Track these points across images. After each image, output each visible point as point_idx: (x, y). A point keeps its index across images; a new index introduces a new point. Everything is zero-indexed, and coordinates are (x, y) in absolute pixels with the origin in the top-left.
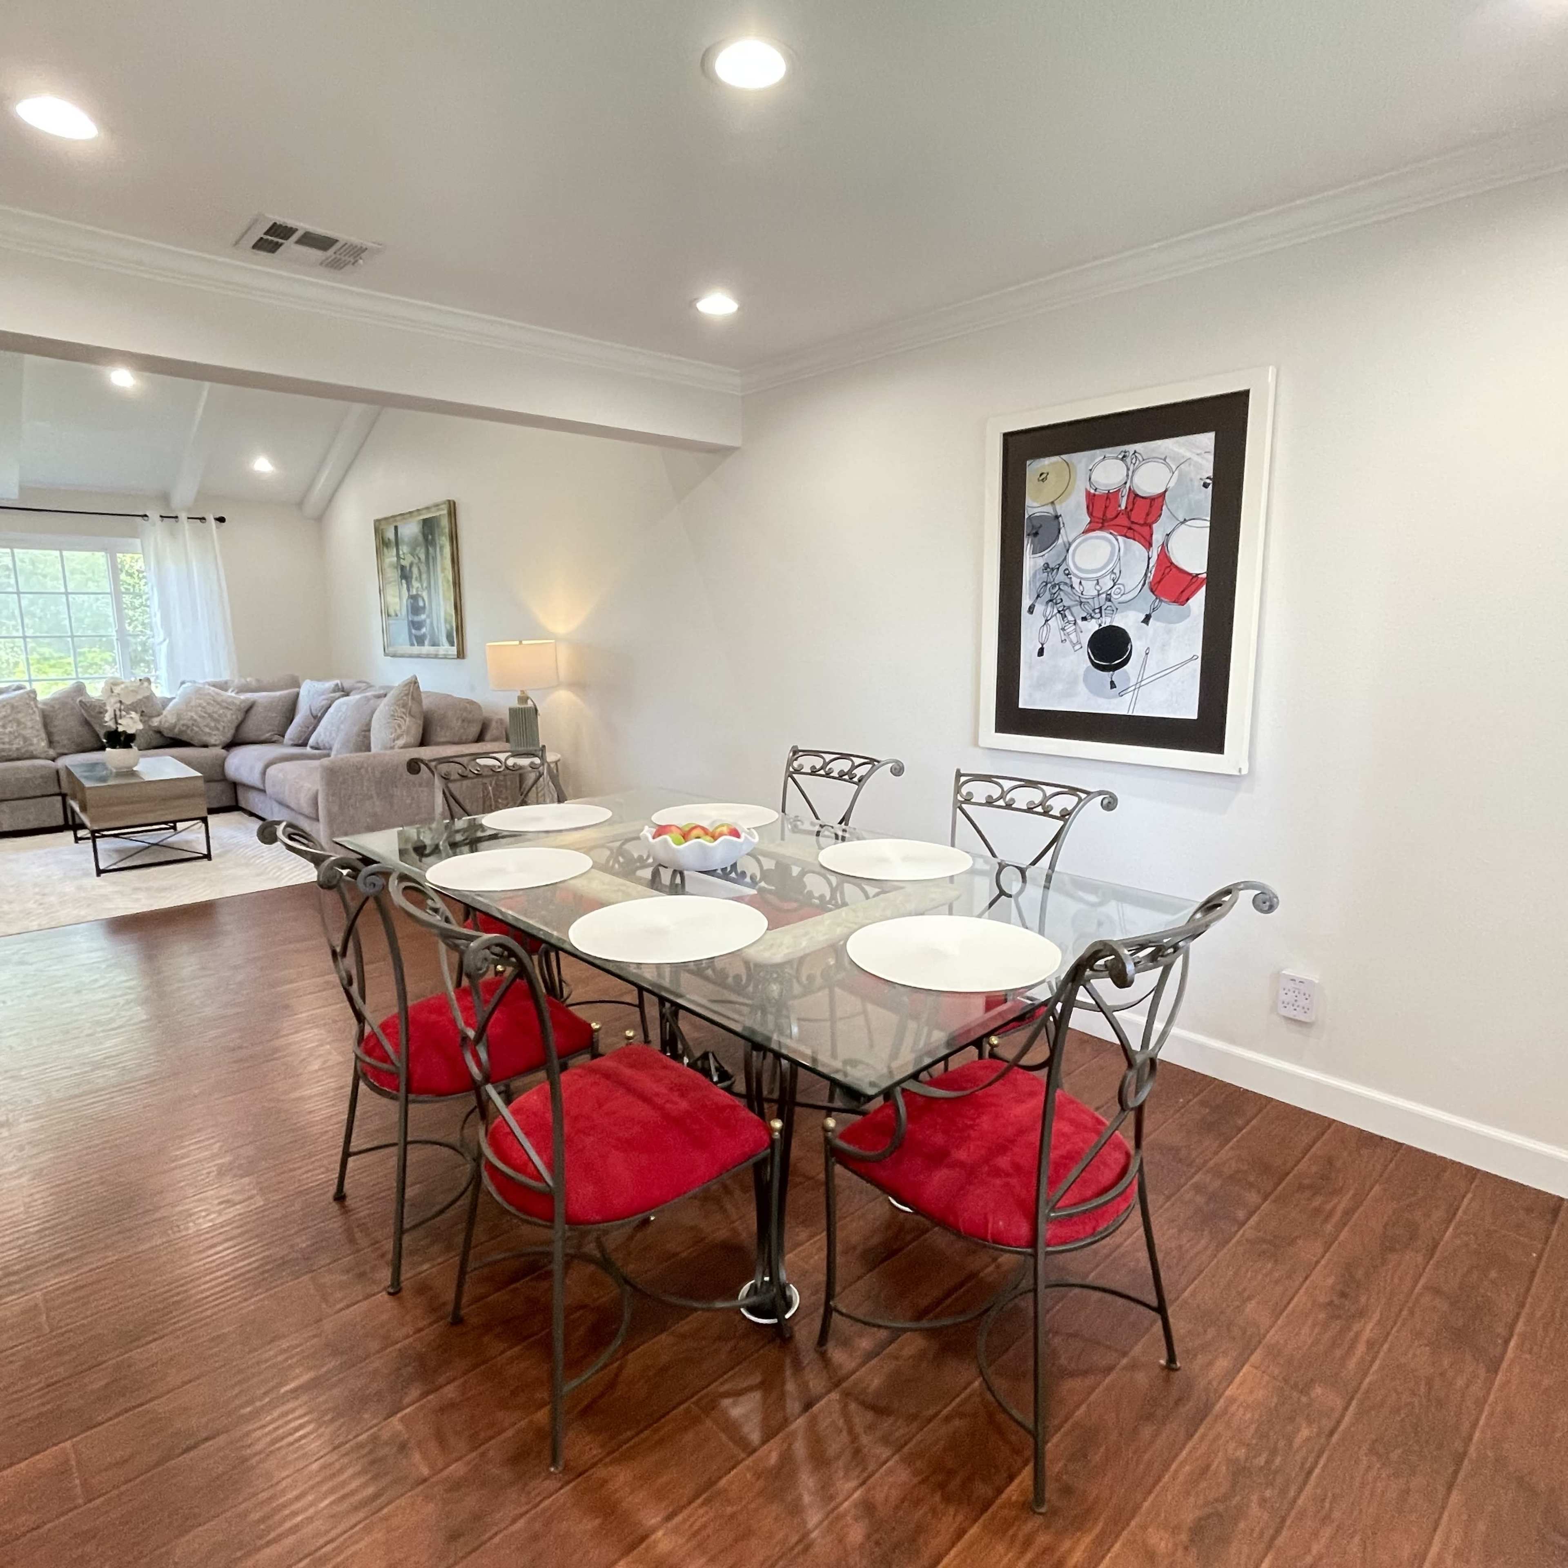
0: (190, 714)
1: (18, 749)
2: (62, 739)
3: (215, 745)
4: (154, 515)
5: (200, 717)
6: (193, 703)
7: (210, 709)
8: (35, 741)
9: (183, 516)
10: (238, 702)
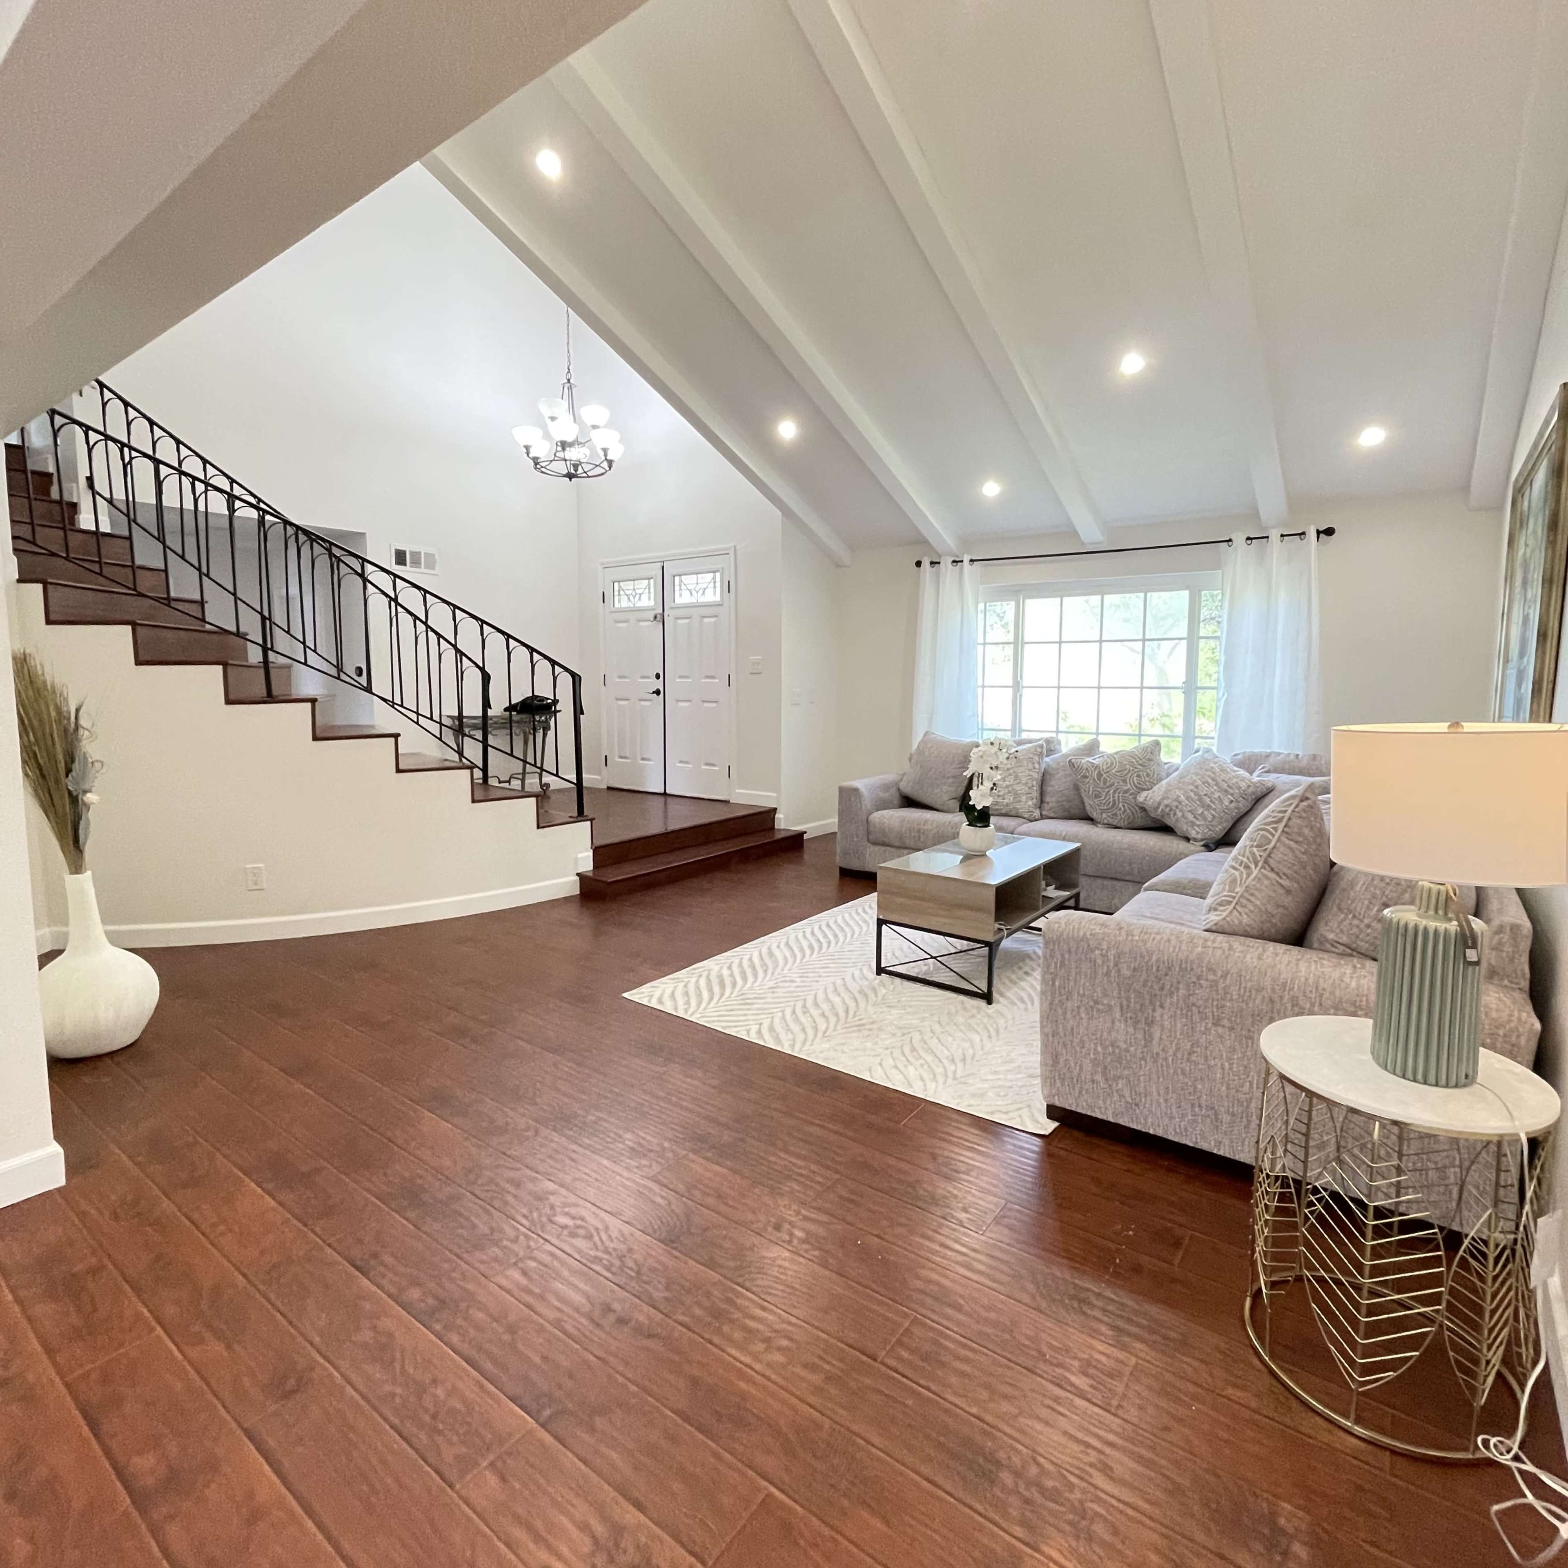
0: (1178, 792)
1: (1007, 805)
2: (1051, 800)
3: (1195, 840)
4: (1239, 539)
5: (1188, 798)
6: (1186, 780)
7: (1203, 790)
8: (1024, 798)
9: (1275, 535)
10: (1243, 785)
